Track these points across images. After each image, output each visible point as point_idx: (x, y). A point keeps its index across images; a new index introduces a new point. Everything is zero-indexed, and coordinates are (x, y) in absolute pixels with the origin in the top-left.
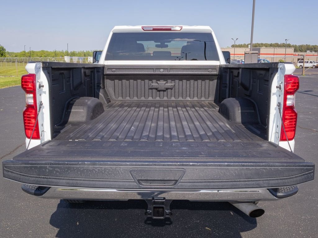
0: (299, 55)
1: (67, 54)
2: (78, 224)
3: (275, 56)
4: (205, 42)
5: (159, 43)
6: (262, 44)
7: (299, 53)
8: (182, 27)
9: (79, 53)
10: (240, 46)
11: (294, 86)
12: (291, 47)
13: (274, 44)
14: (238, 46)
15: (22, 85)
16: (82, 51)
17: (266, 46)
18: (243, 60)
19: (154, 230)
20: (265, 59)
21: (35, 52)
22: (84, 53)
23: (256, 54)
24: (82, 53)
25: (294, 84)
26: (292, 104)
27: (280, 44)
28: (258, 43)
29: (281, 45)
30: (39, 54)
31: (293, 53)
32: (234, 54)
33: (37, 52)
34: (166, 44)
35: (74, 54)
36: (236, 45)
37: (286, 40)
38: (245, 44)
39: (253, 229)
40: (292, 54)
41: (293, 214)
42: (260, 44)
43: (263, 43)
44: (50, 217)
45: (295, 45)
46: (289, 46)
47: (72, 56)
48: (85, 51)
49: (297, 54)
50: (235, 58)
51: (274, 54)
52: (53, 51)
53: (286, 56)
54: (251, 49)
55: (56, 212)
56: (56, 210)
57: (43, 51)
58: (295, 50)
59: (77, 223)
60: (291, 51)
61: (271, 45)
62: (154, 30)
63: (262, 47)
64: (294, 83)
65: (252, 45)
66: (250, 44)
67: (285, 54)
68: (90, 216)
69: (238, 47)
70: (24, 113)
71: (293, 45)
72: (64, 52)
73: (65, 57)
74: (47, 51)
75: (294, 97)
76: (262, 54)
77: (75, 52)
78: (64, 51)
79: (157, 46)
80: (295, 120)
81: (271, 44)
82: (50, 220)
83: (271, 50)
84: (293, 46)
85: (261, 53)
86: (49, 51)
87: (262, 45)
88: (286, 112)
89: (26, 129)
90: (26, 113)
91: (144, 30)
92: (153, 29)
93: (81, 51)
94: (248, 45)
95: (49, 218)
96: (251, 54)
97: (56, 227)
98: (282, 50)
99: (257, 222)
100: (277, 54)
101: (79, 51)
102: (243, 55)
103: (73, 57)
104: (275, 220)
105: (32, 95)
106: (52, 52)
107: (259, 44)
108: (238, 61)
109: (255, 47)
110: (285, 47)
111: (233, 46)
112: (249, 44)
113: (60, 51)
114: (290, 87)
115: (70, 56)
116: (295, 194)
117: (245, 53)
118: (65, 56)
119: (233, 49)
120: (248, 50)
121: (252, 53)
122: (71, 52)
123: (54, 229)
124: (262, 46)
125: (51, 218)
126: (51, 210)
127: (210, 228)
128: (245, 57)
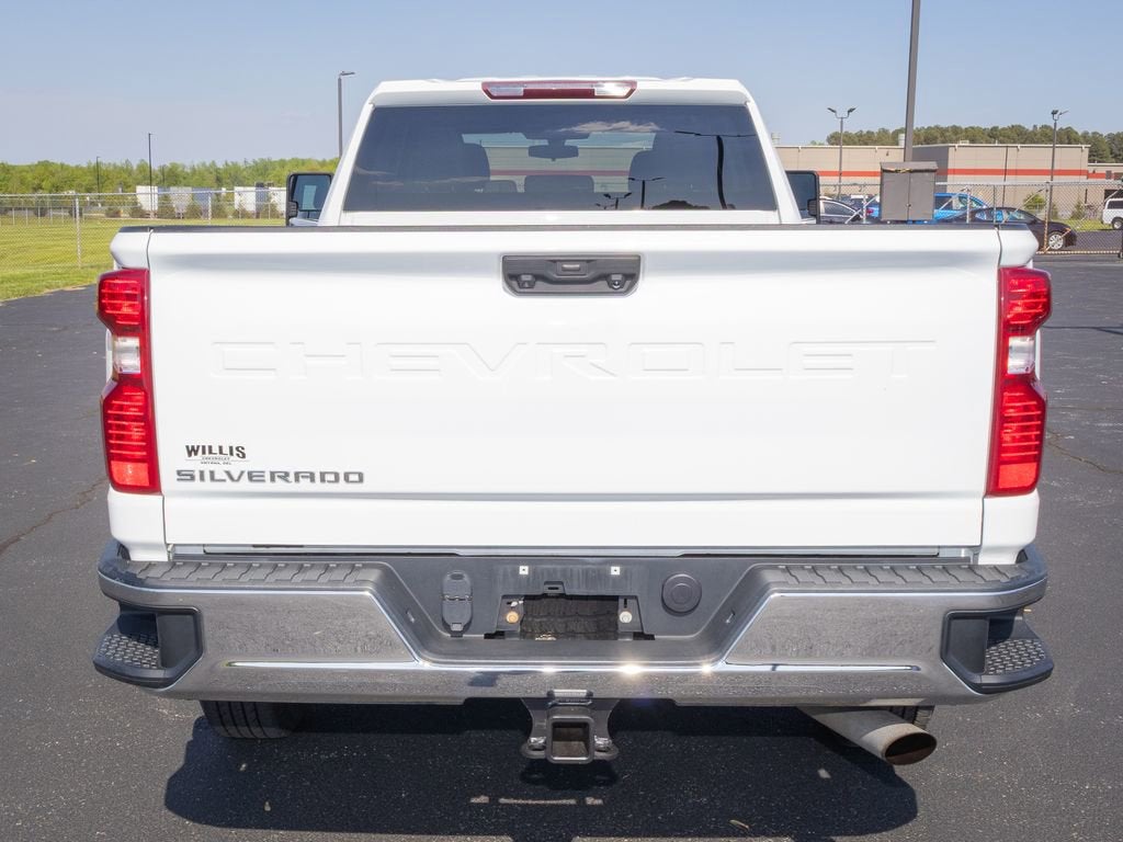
0: (1109, 175)
1: (148, 177)
2: (268, 808)
3: (1011, 180)
4: (719, 139)
5: (545, 142)
6: (956, 130)
7: (1109, 169)
8: (633, 84)
9: (194, 171)
10: (865, 139)
11: (1034, 306)
12: (1077, 141)
13: (1003, 129)
14: (856, 140)
15: (102, 307)
16: (208, 164)
17: (975, 136)
18: (878, 199)
19: (545, 827)
20: (965, 193)
21: (14, 167)
22: (217, 170)
23: (927, 174)
24: (207, 170)
25: (1034, 298)
26: (1027, 369)
27: (1031, 129)
28: (937, 127)
29: (1034, 133)
30: (29, 177)
31: (1085, 165)
32: (840, 174)
33: (23, 170)
34: (569, 142)
35: (176, 176)
36: (847, 135)
37: (1054, 113)
38: (884, 131)
39: (904, 827)
40: (1080, 173)
41: (1049, 777)
42: (947, 130)
43: (958, 125)
44: (164, 785)
45: (1094, 133)
46: (1068, 137)
47: (169, 186)
48: (220, 165)
49: (1102, 169)
50: (844, 191)
51: (1006, 172)
52: (90, 163)
53: (1057, 179)
54: (910, 155)
55: (181, 770)
56: (182, 763)
57: (45, 165)
58: (1095, 156)
59: (264, 804)
60: (1076, 157)
61: (994, 136)
62: (528, 94)
63: (957, 141)
64: (1033, 295)
65: (911, 137)
66: (905, 131)
67: (1052, 172)
68: (308, 783)
69: (855, 144)
70: (107, 404)
71: (1085, 135)
72: (135, 168)
73: (140, 189)
74: (62, 165)
75: (1032, 342)
76: (955, 172)
77: (180, 169)
78: (135, 164)
79: (534, 152)
80: (1039, 422)
81: (995, 129)
82: (167, 797)
83: (992, 156)
84: (1085, 138)
85: (950, 166)
86: (72, 164)
87: (956, 134)
88: (1005, 394)
89: (110, 458)
90: (114, 402)
91: (492, 97)
92: (525, 91)
93: (204, 164)
94: (897, 133)
95: (161, 789)
96: (908, 174)
97: (189, 819)
98: (1038, 156)
99: (918, 803)
100: (1016, 172)
101: (196, 163)
102: (873, 174)
103: (173, 189)
104: (984, 797)
105: (133, 342)
106: (82, 169)
107: (943, 131)
108: (856, 200)
109: (927, 141)
110: (1051, 141)
111: (835, 139)
112: (900, 131)
113: (119, 164)
114: (1019, 310)
115: (157, 185)
116: (1040, 681)
117: (884, 171)
118: (139, 184)
119: (834, 151)
120: (894, 156)
121: (910, 172)
122: (162, 170)
123: (185, 827)
124: (954, 138)
125: (168, 788)
126: (166, 763)
127: (746, 823)
128: (882, 184)
